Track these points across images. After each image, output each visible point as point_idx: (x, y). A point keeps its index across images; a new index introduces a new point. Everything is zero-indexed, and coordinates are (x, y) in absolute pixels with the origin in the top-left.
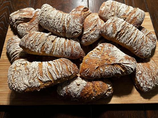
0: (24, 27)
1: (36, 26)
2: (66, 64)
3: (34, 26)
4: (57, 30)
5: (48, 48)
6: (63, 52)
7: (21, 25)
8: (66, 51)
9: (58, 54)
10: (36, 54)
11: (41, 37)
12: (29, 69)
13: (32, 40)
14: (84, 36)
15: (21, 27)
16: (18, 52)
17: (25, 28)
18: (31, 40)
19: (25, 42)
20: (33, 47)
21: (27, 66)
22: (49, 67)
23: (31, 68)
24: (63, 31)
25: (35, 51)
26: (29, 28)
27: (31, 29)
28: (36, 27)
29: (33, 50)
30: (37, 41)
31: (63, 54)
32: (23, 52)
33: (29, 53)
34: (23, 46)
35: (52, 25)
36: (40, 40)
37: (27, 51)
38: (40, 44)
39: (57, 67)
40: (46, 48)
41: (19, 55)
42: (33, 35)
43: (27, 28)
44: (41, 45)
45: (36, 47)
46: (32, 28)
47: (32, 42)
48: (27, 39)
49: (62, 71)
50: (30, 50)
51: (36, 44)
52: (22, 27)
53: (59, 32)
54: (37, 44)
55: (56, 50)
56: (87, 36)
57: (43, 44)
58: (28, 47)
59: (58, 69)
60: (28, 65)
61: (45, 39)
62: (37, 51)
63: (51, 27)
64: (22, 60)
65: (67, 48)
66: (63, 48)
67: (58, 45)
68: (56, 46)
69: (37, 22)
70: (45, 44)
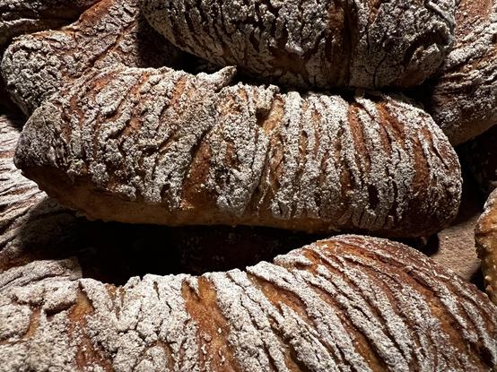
0: (44, 54)
1: (121, 43)
2: (420, 282)
3: (109, 42)
4: (284, 38)
5: (236, 162)
6: (354, 186)
7: (26, 41)
8: (377, 176)
9: (312, 204)
10: (143, 220)
11: (173, 91)
12: (119, 357)
13: (112, 115)
14: (452, 79)
15: (23, 53)
16: (14, 214)
17: (54, 59)
18: (106, 110)
19: (57, 134)
20: (121, 166)
21: (94, 322)
22: (290, 320)
23: (130, 343)
24: (329, 40)
25: (138, 191)
26: (77, 60)
27: (92, 62)
28: (124, 48)
29: (123, 188)
30: (150, 117)
31: (348, 200)
32: (47, 211)
33: (91, 215)
34: (49, 164)
35: (244, 8)
36: (170, 109)
37: (79, 200)
38: (173, 136)
39: (358, 318)
40: (222, 171)
41: (22, 234)
42: (116, 82)
43: (69, 58)
44: (183, 145)
45: (150, 160)
46: (97, 57)
47: (113, 126)
48: (77, 106)
49: (414, 355)
50: (100, 191)
51: (143, 142)
52: (30, 51)
53: (298, 49)
54: (153, 142)
55: (299, 173)
56: (475, 74)
57: (200, 139)
58: (87, 163)
59: (374, 332)
60: (103, 311)
61: (207, 101)
62: (153, 193)
63: (238, 24)
64: (41, 266)
65: (379, 158)
66: (351, 157)
67: (311, 142)
68: (294, 151)
69: (128, 18)
70: (214, 138)
